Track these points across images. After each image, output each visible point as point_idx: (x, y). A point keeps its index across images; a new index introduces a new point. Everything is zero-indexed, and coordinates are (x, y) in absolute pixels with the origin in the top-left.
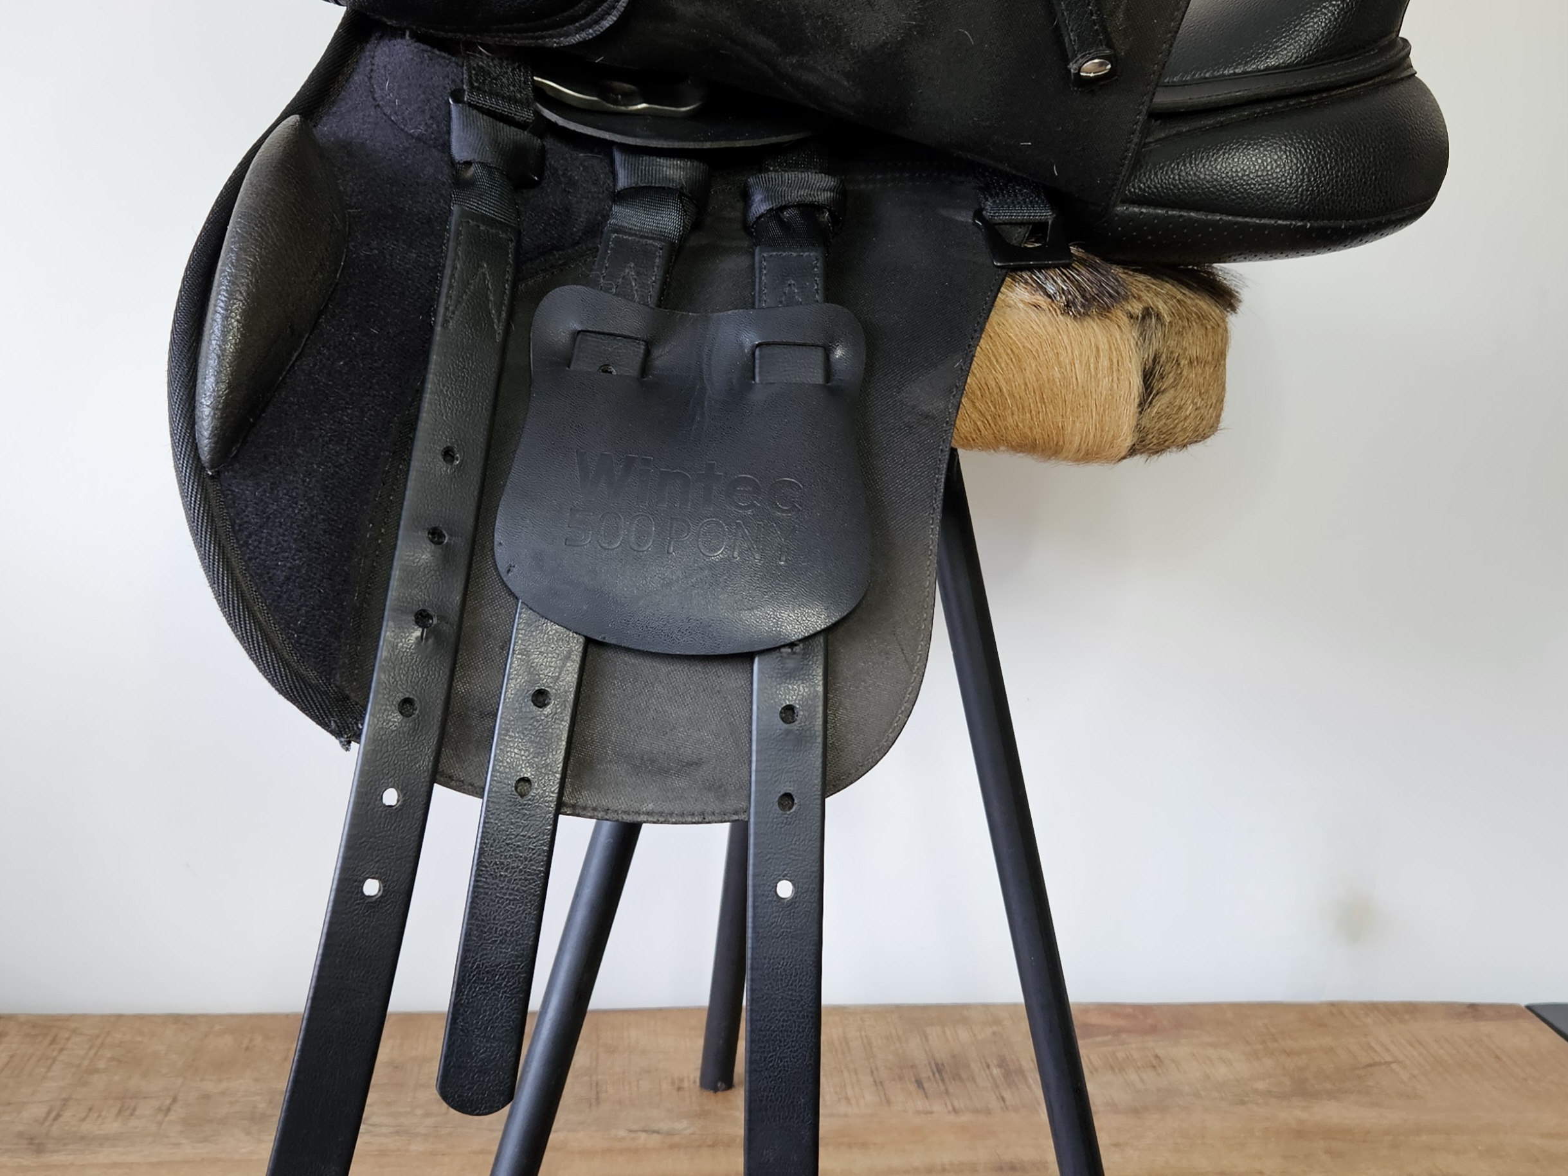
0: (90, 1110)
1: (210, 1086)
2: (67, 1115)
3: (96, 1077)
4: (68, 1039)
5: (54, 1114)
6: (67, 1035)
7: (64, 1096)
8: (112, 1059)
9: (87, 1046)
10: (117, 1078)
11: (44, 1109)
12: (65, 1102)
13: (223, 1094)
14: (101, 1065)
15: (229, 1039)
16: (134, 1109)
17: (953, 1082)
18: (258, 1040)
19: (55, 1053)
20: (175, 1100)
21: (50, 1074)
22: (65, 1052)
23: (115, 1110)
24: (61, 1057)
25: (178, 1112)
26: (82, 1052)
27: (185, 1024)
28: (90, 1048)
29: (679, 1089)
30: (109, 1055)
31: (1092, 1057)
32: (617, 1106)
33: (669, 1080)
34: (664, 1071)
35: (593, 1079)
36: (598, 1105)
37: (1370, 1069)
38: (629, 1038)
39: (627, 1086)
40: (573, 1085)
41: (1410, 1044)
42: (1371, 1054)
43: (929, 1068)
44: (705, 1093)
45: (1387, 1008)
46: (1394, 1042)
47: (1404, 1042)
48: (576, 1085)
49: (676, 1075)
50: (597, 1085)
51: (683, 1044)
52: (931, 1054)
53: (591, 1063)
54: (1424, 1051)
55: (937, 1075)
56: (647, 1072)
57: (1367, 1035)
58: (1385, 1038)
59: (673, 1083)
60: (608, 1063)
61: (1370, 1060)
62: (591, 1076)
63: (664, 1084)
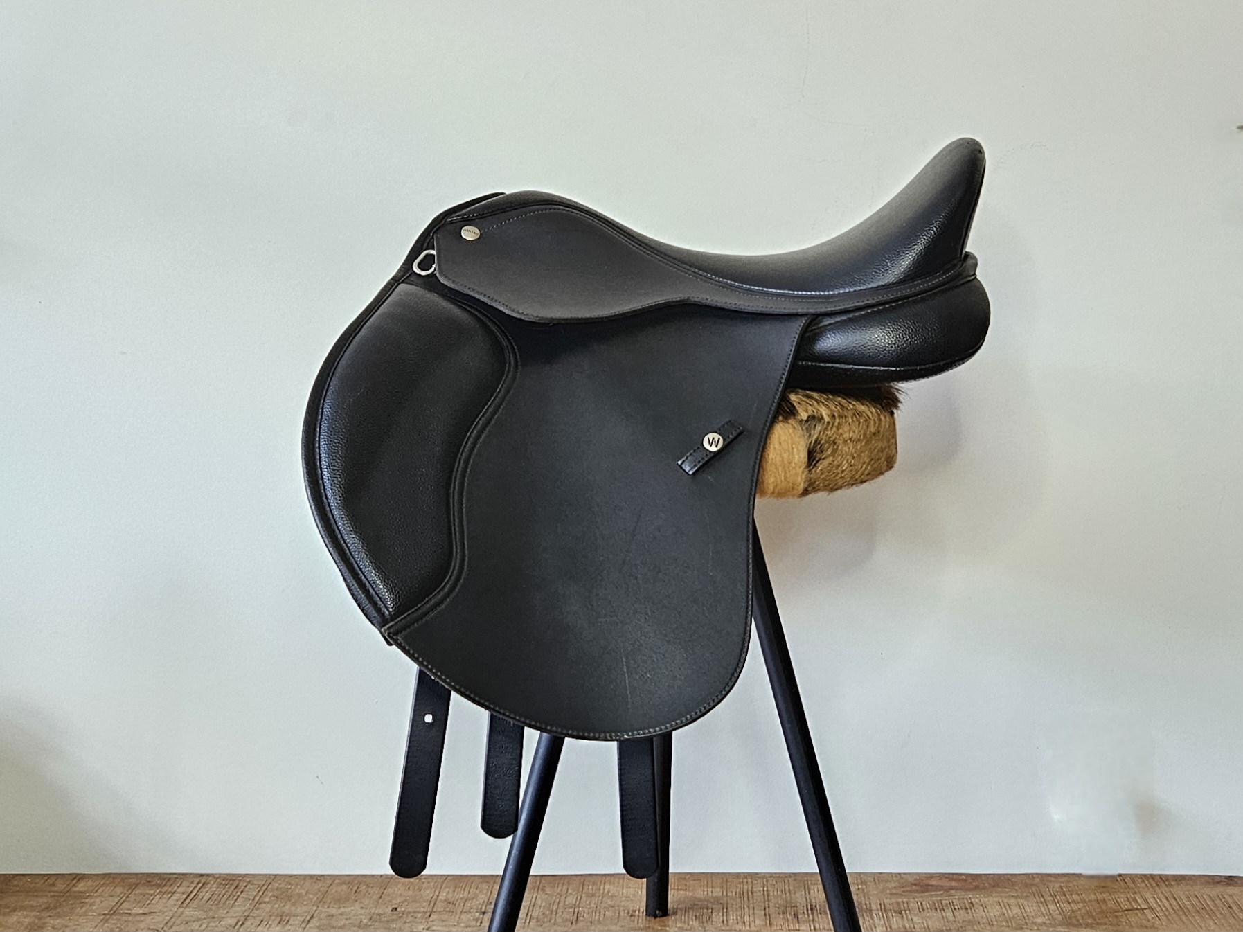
0: (262, 921)
1: (334, 911)
2: (248, 923)
3: (263, 906)
4: (246, 886)
5: (240, 923)
6: (244, 885)
7: (246, 914)
8: (273, 897)
10: (276, 906)
11: (234, 921)
12: (246, 918)
13: (341, 914)
14: (267, 900)
15: (344, 887)
16: (288, 921)
18: (363, 887)
19: (239, 893)
20: (312, 917)
21: (236, 904)
23: (277, 922)
24: (243, 895)
25: (314, 922)
26: (255, 893)
27: (317, 879)
28: (259, 891)
29: (632, 916)
30: (271, 894)
31: (924, 903)
32: (589, 924)
33: (626, 911)
34: (624, 906)
35: (576, 910)
36: (577, 923)
37: (1126, 912)
38: (604, 889)
39: (598, 914)
40: (562, 912)
41: (1167, 899)
42: (1133, 904)
43: (805, 908)
44: (648, 918)
45: (1161, 878)
46: (1154, 897)
47: (1162, 897)
48: (564, 913)
49: (631, 909)
50: (578, 913)
51: (640, 892)
52: (808, 900)
53: (576, 902)
54: (1175, 903)
55: (810, 912)
56: (612, 907)
57: (1135, 893)
58: (1148, 896)
59: (628, 913)
60: (588, 902)
61: (1130, 908)
62: (575, 908)
63: (622, 914)
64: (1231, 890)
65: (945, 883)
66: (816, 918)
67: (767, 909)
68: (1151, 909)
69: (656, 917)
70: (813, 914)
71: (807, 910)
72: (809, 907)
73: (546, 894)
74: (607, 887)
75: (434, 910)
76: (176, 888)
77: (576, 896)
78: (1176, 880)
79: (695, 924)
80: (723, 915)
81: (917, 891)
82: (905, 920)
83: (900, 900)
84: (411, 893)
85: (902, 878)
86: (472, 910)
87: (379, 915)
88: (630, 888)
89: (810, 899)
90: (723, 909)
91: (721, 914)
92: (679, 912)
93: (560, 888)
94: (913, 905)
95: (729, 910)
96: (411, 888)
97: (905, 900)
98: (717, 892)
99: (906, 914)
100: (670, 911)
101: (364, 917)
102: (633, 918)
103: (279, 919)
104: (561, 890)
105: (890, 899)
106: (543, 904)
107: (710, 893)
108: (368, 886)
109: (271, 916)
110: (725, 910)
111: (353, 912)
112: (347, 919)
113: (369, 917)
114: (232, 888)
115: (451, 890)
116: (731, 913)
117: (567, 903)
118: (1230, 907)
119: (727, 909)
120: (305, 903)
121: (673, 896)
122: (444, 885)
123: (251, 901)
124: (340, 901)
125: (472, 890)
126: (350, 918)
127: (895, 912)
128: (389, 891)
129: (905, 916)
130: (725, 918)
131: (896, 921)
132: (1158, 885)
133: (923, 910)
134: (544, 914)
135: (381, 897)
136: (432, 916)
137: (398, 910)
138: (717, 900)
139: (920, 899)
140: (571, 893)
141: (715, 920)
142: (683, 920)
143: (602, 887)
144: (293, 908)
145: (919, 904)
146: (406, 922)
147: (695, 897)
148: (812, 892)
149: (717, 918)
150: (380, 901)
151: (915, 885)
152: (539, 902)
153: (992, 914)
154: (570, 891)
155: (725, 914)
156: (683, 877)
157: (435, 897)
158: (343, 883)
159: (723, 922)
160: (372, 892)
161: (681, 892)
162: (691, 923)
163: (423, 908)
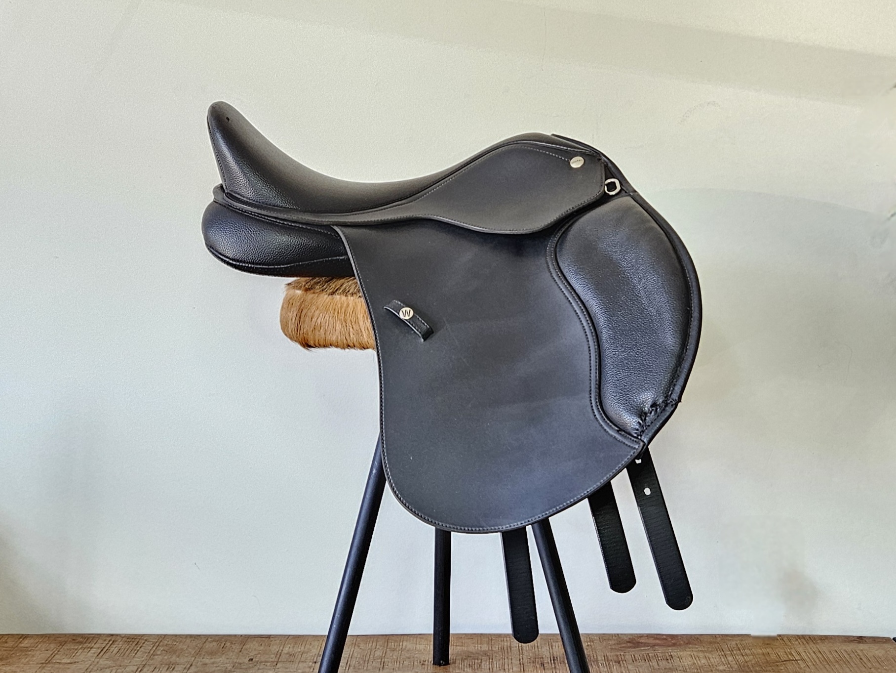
0: (155, 668)
1: (207, 661)
2: (145, 670)
3: (156, 657)
4: (144, 643)
5: (139, 670)
6: (143, 642)
7: (144, 663)
8: (164, 650)
9: (152, 646)
10: (166, 657)
11: (135, 668)
12: (144, 665)
13: (213, 663)
14: (159, 653)
15: (215, 644)
16: (174, 668)
17: (559, 664)
18: (228, 644)
19: (138, 648)
20: (191, 665)
21: (136, 656)
22: (142, 648)
23: (166, 669)
24: (142, 649)
25: (193, 669)
26: (150, 648)
27: (195, 637)
28: (153, 646)
29: (423, 664)
30: (162, 649)
31: (636, 656)
32: (392, 671)
33: (419, 661)
34: (417, 657)
35: (383, 660)
36: (383, 670)
37: (785, 662)
38: (402, 645)
39: (398, 663)
40: (372, 662)
41: (814, 652)
42: (790, 656)
43: (549, 659)
44: (435, 666)
45: (810, 638)
46: (805, 652)
47: (811, 652)
48: (374, 663)
49: (422, 659)
50: (384, 663)
51: (428, 647)
52: (552, 654)
53: (382, 655)
54: (820, 656)
55: (552, 662)
56: (409, 658)
57: (791, 649)
58: (801, 650)
59: (420, 662)
60: (391, 655)
61: (787, 659)
62: (382, 659)
63: (416, 663)
64: (862, 646)
65: (651, 641)
66: (557, 667)
67: (521, 660)
68: (803, 660)
69: (440, 665)
70: (554, 663)
71: (551, 661)
72: (552, 659)
73: (361, 649)
74: (405, 644)
75: (280, 660)
76: (93, 644)
77: (382, 651)
78: (821, 639)
79: (469, 670)
80: (489, 664)
81: (630, 647)
82: (623, 668)
83: (618, 653)
84: (262, 648)
85: (620, 638)
86: (307, 660)
87: (240, 664)
88: (421, 644)
89: (552, 652)
90: (489, 659)
91: (488, 663)
92: (457, 662)
93: (370, 645)
94: (628, 657)
95: (493, 660)
96: (263, 645)
97: (622, 653)
98: (485, 647)
99: (623, 663)
100: (451, 661)
101: (229, 665)
102: (424, 666)
103: (167, 666)
104: (372, 646)
105: (611, 652)
106: (359, 656)
107: (479, 648)
108: (232, 643)
109: (162, 664)
110: (491, 660)
111: (222, 661)
112: (216, 667)
113: (232, 665)
114: (134, 645)
115: (291, 646)
116: (495, 662)
117: (376, 655)
118: (861, 659)
119: (492, 660)
120: (186, 655)
121: (453, 650)
122: (287, 643)
123: (147, 654)
124: (212, 654)
125: (307, 646)
126: (218, 666)
127: (615, 662)
128: (247, 646)
129: (622, 665)
130: (491, 666)
131: (616, 669)
132: (807, 643)
133: (636, 660)
134: (359, 663)
135: (240, 651)
136: (278, 665)
137: (254, 660)
138: (485, 653)
139: (633, 653)
140: (378, 648)
141: (483, 667)
142: (460, 668)
143: (401, 644)
144: (178, 659)
145: (633, 656)
146: (259, 669)
147: (468, 651)
148: (554, 647)
149: (485, 665)
150: (240, 653)
151: (629, 642)
152: (355, 655)
153: (686, 664)
154: (377, 647)
155: (491, 663)
156: (460, 636)
157: (280, 651)
158: (214, 641)
159: (489, 669)
160: (234, 647)
161: (459, 647)
162: (466, 669)
163: (272, 659)
